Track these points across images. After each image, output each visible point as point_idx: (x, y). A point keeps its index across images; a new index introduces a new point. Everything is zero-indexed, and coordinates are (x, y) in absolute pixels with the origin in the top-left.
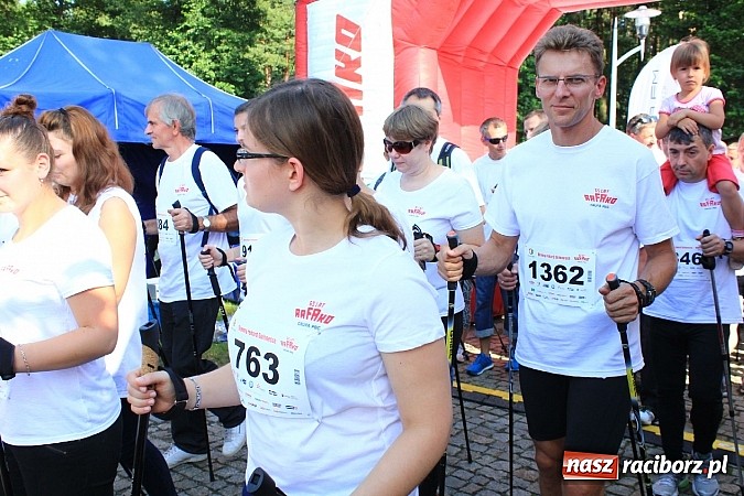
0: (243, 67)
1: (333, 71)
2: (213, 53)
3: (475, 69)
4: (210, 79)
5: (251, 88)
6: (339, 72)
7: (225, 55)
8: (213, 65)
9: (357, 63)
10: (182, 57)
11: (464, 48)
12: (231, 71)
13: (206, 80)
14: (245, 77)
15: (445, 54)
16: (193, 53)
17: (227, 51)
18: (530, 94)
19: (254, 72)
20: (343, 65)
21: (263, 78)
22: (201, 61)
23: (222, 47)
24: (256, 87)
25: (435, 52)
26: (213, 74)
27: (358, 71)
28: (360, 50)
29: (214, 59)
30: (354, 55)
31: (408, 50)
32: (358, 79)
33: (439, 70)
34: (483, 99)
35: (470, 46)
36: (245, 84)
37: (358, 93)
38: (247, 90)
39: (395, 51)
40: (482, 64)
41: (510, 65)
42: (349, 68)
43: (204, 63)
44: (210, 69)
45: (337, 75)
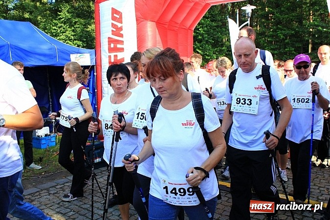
0: (86, 34)
1: (111, 33)
2: (73, 28)
3: (174, 30)
4: (72, 39)
5: (90, 43)
6: (113, 33)
7: (78, 30)
8: (73, 33)
9: (121, 29)
10: (59, 31)
11: (168, 21)
12: (81, 36)
13: (70, 40)
14: (86, 38)
15: (160, 24)
16: (64, 28)
17: (79, 27)
18: (205, 43)
19: (90, 36)
20: (115, 30)
21: (94, 39)
22: (67, 32)
23: (77, 26)
24: (92, 43)
25: (155, 23)
26: (73, 37)
27: (121, 32)
28: (122, 23)
29: (73, 31)
30: (119, 25)
31: (143, 22)
32: (122, 36)
33: (157, 31)
34: (177, 44)
35: (171, 20)
36: (87, 42)
37: (122, 42)
38: (87, 44)
39: (137, 23)
40: (177, 28)
41: (190, 28)
42: (117, 31)
43: (69, 33)
44: (71, 35)
45: (112, 34)
